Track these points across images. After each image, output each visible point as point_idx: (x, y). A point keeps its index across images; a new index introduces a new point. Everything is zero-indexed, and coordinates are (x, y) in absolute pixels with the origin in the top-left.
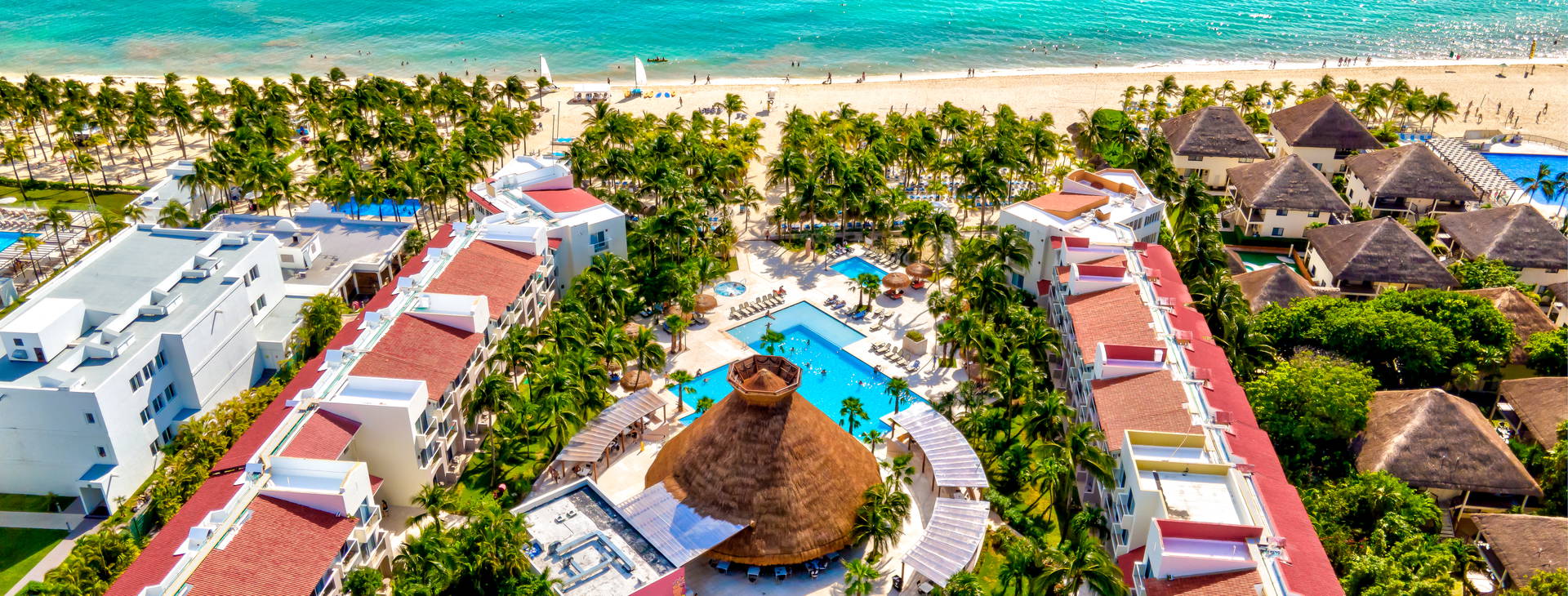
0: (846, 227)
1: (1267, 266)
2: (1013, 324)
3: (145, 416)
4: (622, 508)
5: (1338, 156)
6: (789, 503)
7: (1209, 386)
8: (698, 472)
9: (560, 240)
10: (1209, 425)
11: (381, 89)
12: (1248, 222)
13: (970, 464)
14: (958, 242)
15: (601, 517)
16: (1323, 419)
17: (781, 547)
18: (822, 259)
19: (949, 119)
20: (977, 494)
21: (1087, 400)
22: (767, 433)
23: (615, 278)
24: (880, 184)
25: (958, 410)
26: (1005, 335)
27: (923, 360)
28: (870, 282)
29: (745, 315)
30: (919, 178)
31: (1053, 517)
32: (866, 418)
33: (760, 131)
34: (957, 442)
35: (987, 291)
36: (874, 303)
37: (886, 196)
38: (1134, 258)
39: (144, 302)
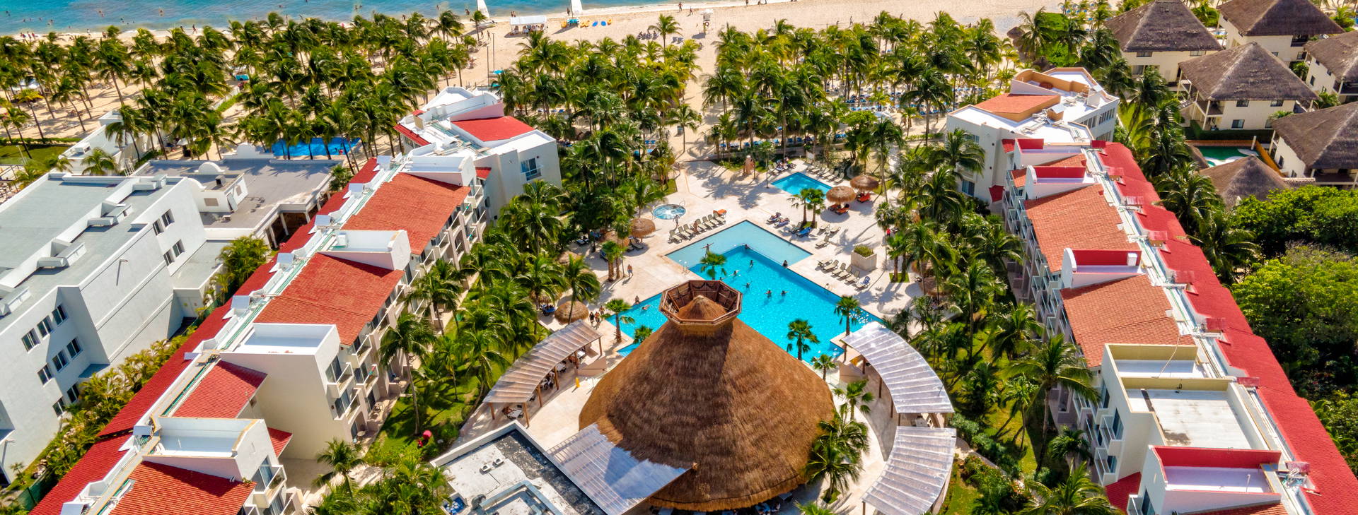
0: (786, 143)
1: (1228, 161)
2: (970, 234)
3: (44, 375)
4: (553, 454)
5: (1295, 43)
6: (734, 441)
7: (1193, 290)
8: (633, 411)
9: (489, 169)
10: (1199, 333)
11: (314, 30)
12: (1206, 116)
13: (931, 387)
14: (904, 152)
15: (531, 465)
16: (1328, 320)
17: (728, 491)
18: (763, 176)
19: (887, 29)
20: (941, 420)
21: (1056, 312)
22: (706, 366)
23: (544, 205)
24: (819, 97)
25: (915, 329)
26: (961, 245)
27: (873, 276)
28: (814, 197)
29: (684, 238)
30: (859, 90)
31: (1025, 440)
32: (815, 341)
33: (696, 52)
34: (916, 363)
35: (938, 200)
36: (818, 218)
37: (826, 109)
38: (1093, 158)
39: (43, 254)
